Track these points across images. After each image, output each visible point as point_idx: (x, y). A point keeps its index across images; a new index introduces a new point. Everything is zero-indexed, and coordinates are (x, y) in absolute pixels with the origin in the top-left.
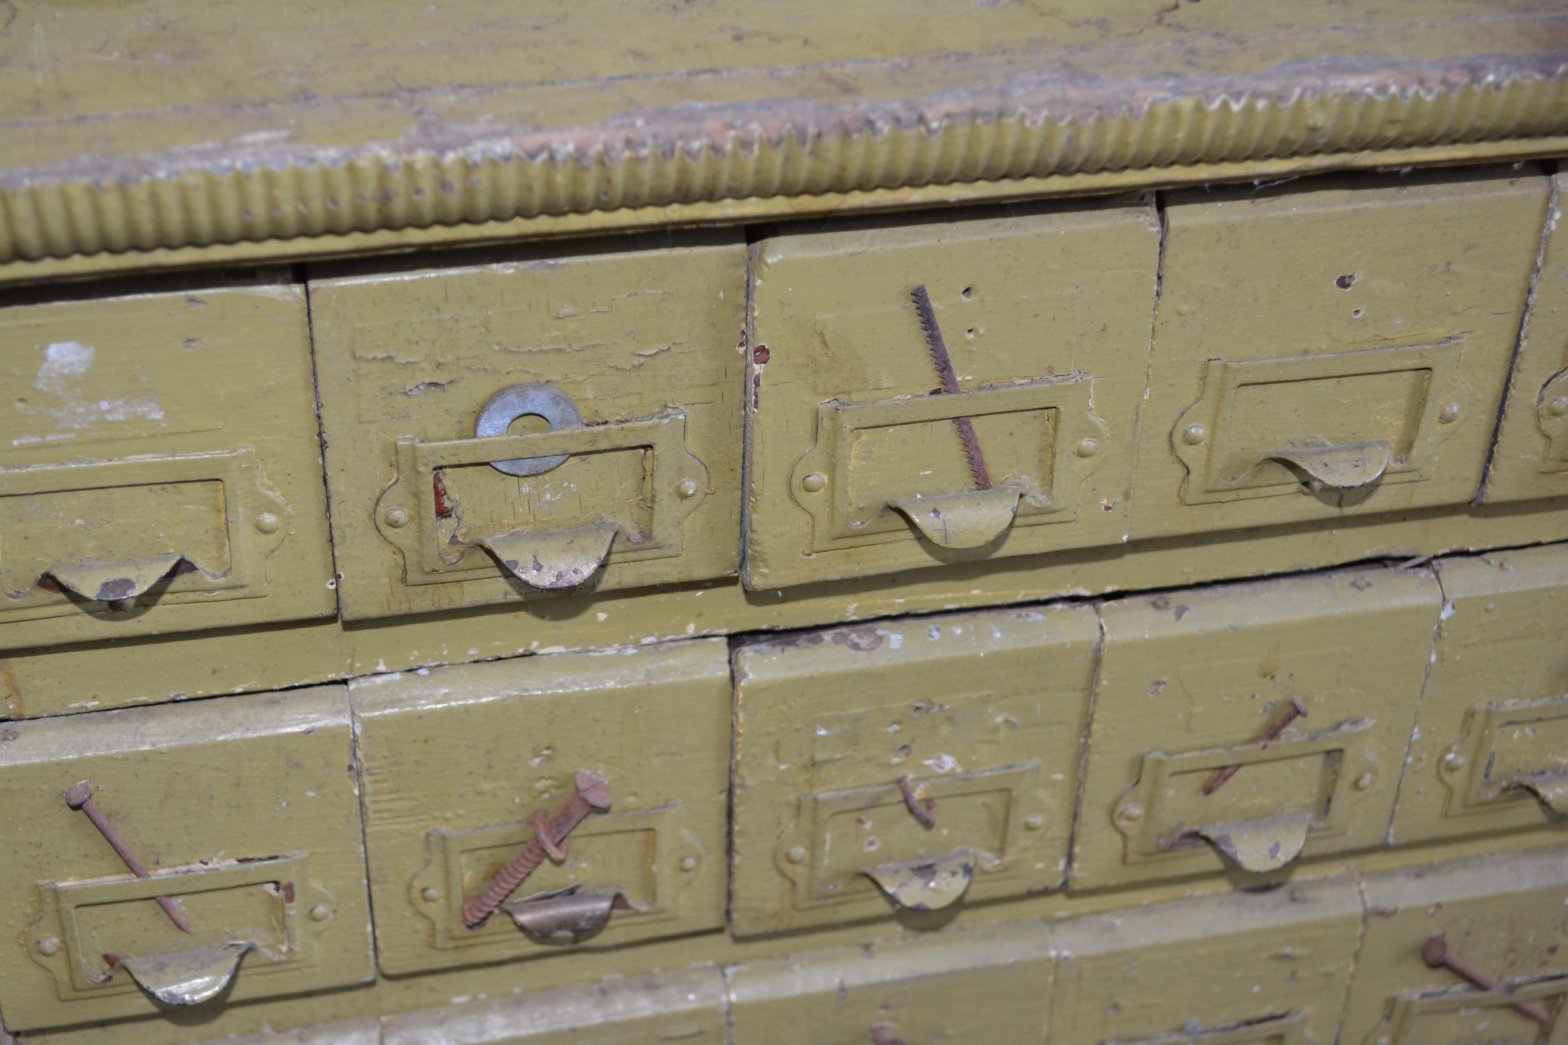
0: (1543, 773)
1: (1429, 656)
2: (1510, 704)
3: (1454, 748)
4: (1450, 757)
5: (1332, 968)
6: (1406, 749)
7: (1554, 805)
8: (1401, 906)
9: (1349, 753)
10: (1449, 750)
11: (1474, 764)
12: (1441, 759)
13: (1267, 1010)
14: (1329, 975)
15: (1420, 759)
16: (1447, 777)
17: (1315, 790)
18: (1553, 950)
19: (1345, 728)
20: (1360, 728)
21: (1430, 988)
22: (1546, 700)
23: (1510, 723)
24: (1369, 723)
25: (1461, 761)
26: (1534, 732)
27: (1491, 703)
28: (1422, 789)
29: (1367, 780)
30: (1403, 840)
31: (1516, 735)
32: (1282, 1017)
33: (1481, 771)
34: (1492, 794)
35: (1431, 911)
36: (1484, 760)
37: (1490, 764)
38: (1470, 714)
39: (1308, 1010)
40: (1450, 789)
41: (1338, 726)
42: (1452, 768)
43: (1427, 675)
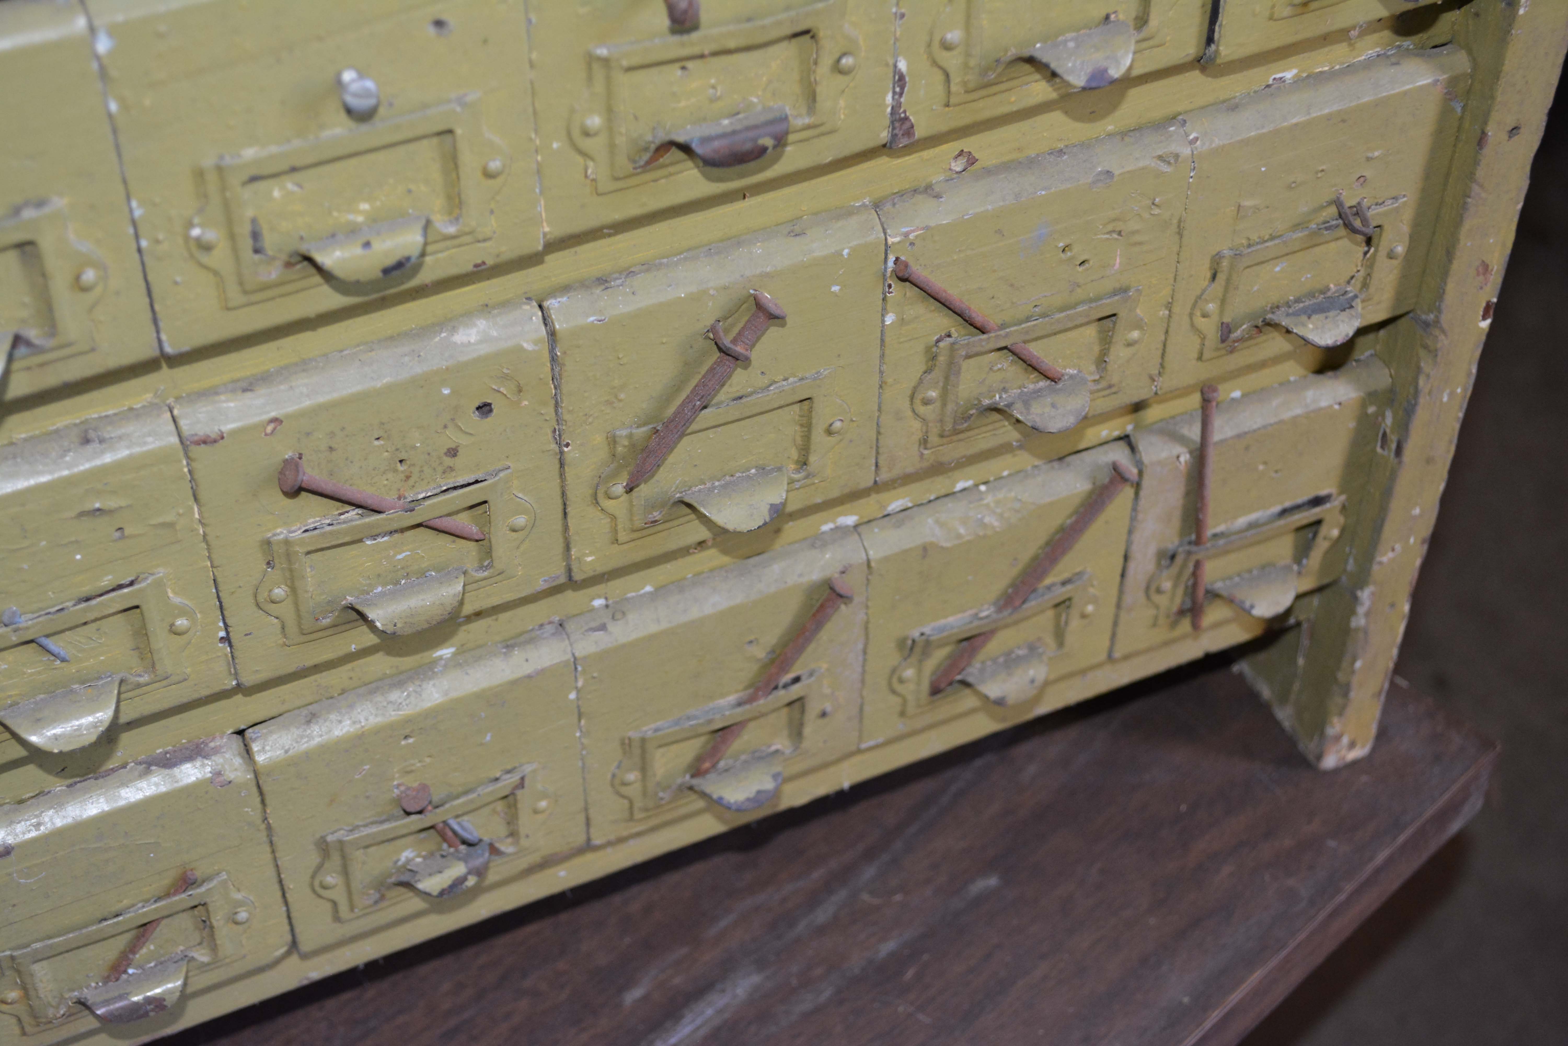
0: (333, 236)
1: (106, 106)
2: (250, 153)
3: (196, 220)
4: (196, 232)
5: (169, 518)
6: (131, 231)
7: (338, 272)
8: (227, 427)
9: (47, 243)
10: (190, 225)
11: (232, 237)
12: (187, 238)
13: (107, 581)
14: (171, 525)
15: (158, 242)
16: (205, 259)
17: (27, 299)
18: (453, 452)
19: (28, 214)
20: (46, 210)
21: (311, 523)
22: (297, 143)
23: (254, 179)
24: (60, 203)
25: (211, 235)
26: (300, 186)
27: (221, 157)
28: (179, 279)
29: (89, 276)
30: (186, 348)
31: (276, 194)
32: (132, 584)
33: (247, 244)
34: (274, 273)
35: (269, 428)
36: (245, 230)
37: (256, 235)
38: (199, 175)
39: (161, 572)
40: (216, 273)
41: (17, 211)
42: (206, 247)
43: (115, 131)
